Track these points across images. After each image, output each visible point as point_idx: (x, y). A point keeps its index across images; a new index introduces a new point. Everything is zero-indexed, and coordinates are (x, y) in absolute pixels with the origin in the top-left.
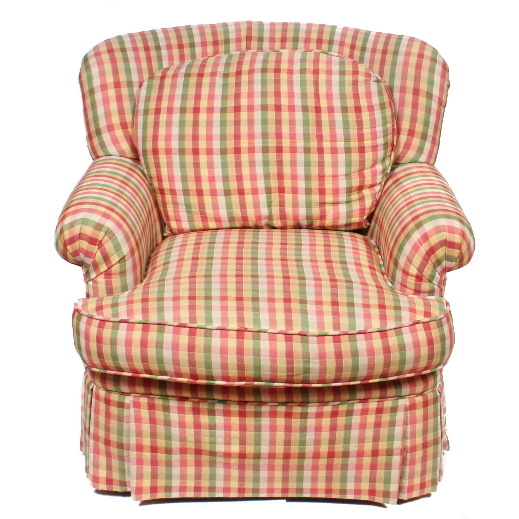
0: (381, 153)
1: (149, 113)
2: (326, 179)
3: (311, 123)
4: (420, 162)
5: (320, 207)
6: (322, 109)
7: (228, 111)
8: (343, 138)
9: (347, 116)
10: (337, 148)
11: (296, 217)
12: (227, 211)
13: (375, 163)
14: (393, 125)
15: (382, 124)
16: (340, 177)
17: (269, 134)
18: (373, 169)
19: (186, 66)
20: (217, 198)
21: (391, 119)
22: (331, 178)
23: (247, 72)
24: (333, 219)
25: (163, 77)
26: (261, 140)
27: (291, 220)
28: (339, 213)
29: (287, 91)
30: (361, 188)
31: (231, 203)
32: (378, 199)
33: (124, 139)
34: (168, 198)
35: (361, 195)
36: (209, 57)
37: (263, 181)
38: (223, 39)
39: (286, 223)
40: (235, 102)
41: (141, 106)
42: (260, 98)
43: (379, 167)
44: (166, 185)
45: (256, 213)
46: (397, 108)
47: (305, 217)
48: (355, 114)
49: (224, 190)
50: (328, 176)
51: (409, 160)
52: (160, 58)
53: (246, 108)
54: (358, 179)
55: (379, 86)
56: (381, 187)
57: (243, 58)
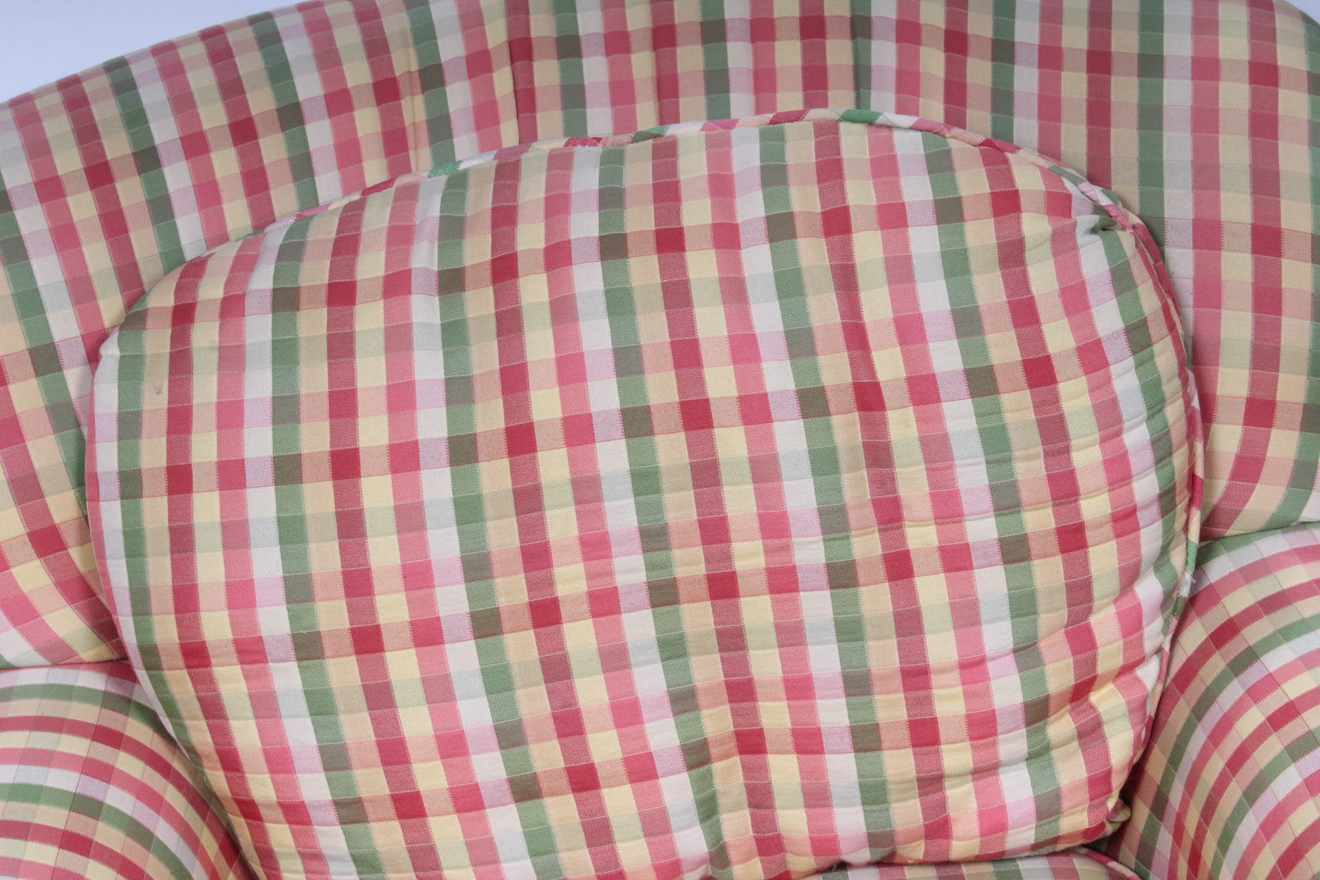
0: (1150, 537)
1: (145, 491)
2: (935, 680)
3: (844, 459)
4: (1304, 525)
5: (920, 796)
6: (886, 394)
7: (481, 455)
8: (986, 502)
9: (997, 411)
10: (966, 548)
11: (823, 843)
12: (534, 865)
13: (1130, 576)
14: (1188, 403)
15: (1145, 415)
16: (990, 666)
17: (672, 529)
18: (1126, 603)
19: (274, 254)
20: (483, 819)
21: (1177, 382)
22: (955, 676)
23: (541, 259)
24: (982, 835)
25: (183, 315)
26: (638, 560)
27: (806, 855)
28: (1002, 809)
29: (724, 332)
30: (1081, 691)
31: (549, 829)
32: (1153, 715)
33: (57, 597)
34: (280, 835)
35: (1087, 718)
36: (367, 192)
37: (670, 722)
38: (414, 67)
39: (785, 862)
40: (509, 412)
41: (106, 459)
42: (613, 381)
43: (1149, 589)
44: (262, 788)
45: (654, 853)
46: (1189, 312)
47: (865, 839)
48: (1027, 392)
49: (511, 781)
50: (943, 670)
51: (1260, 524)
52: (161, 209)
53: (560, 435)
54: (1070, 661)
55: (1113, 250)
56: (1161, 661)
57: (514, 188)
